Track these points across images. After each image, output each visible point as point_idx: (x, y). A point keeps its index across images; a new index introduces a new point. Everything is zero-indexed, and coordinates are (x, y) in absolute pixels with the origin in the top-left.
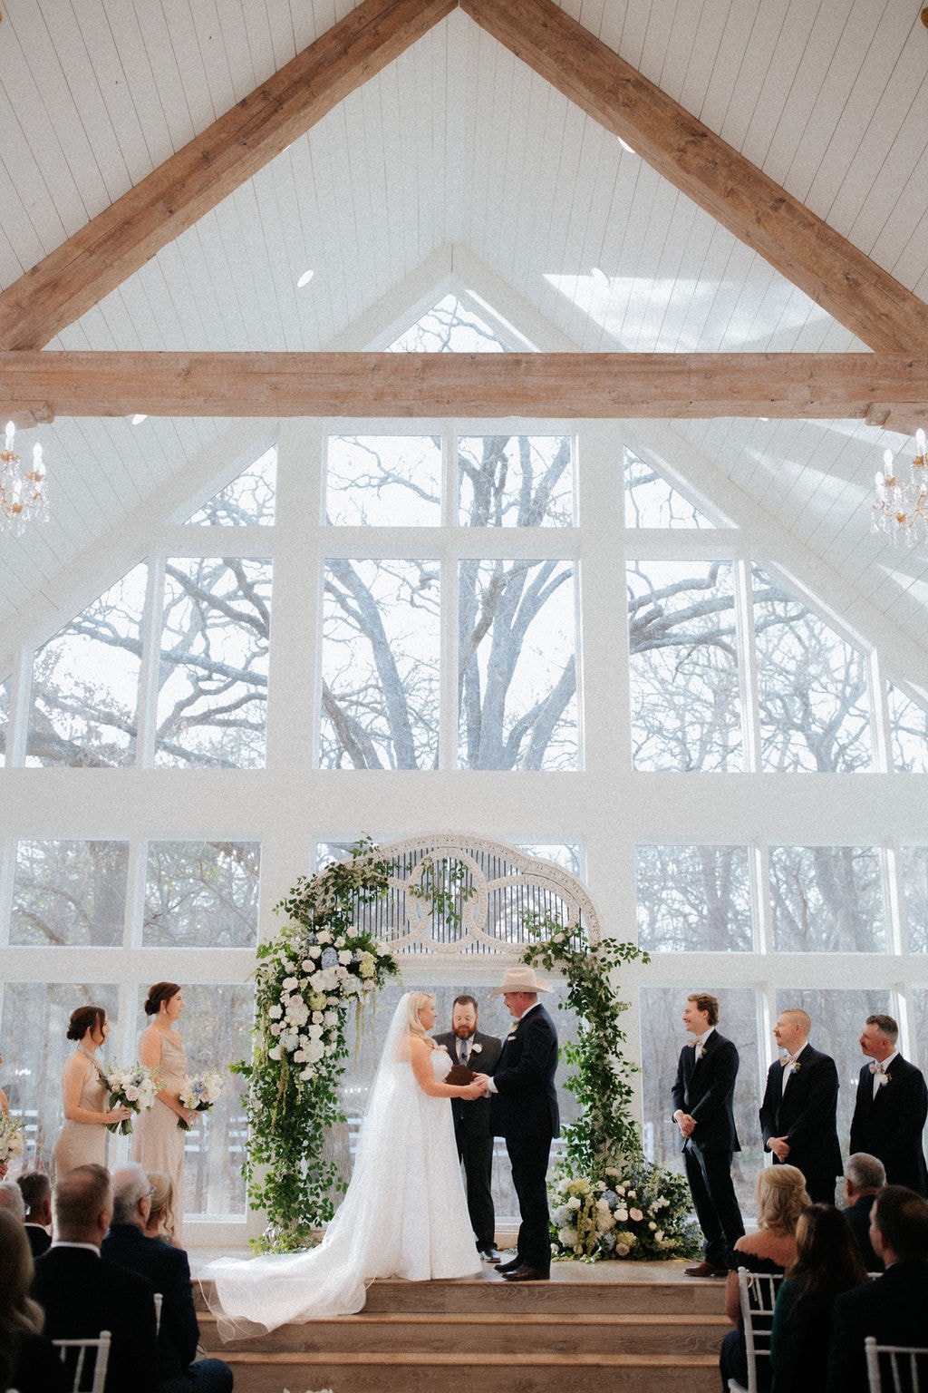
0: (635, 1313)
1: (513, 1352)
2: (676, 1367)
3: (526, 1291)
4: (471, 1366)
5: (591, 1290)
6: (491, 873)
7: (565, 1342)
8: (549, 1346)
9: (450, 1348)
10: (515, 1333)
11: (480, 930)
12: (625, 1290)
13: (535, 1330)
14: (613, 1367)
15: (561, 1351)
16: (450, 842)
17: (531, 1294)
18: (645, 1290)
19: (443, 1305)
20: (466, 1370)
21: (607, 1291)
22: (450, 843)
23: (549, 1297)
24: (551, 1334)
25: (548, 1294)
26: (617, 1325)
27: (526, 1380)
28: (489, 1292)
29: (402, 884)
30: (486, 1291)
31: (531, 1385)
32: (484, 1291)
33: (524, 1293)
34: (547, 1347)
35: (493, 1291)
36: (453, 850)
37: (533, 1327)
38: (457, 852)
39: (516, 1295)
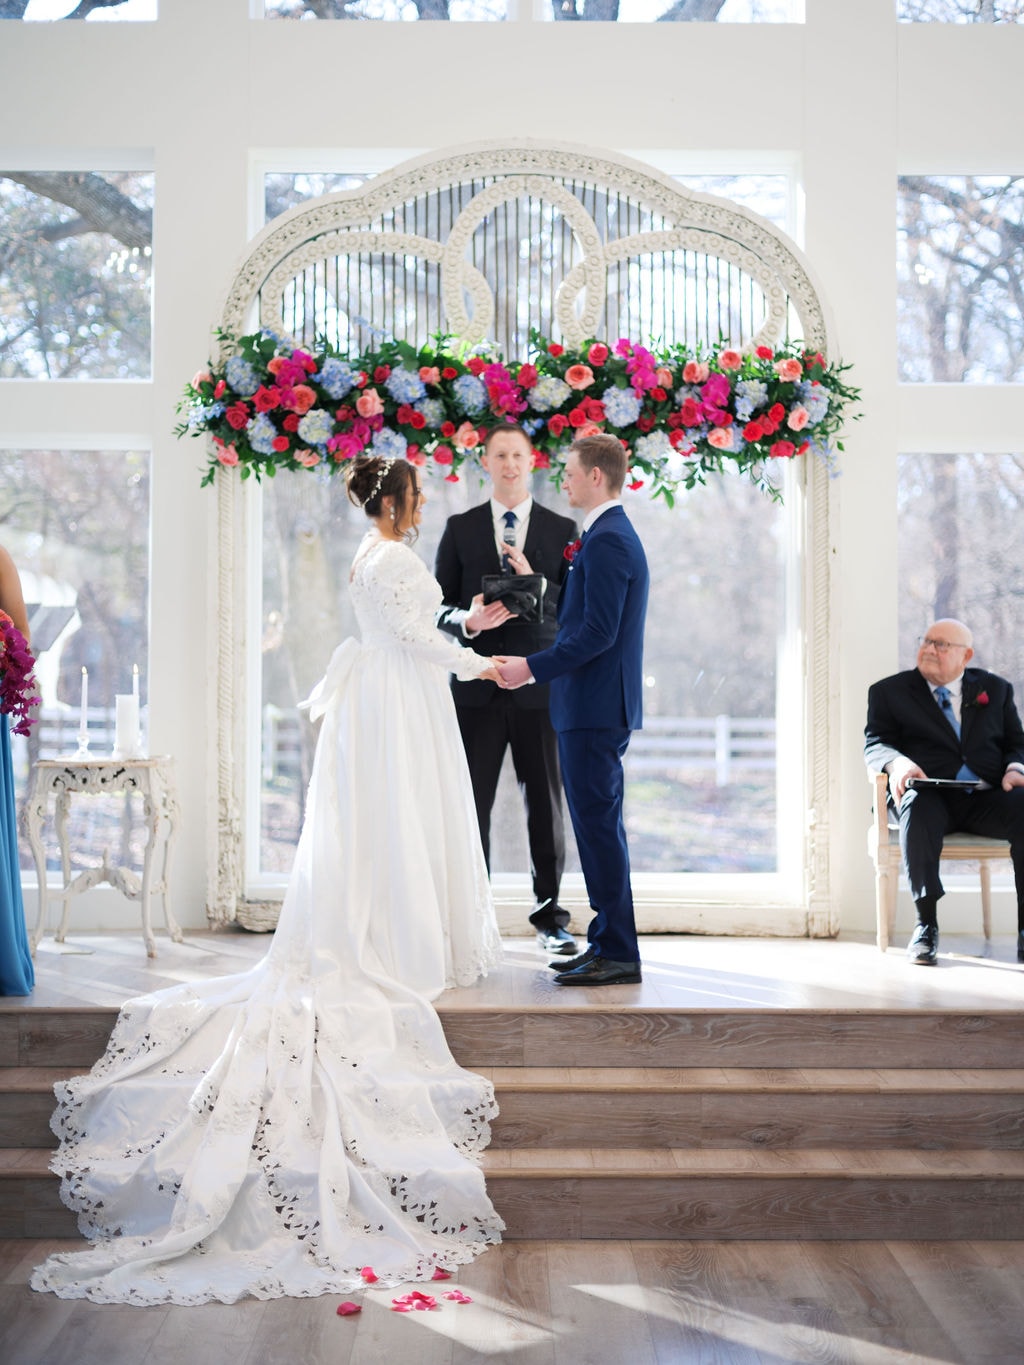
0: (908, 1067)
2: (1000, 1180)
3: (687, 1025)
4: (579, 1179)
5: (819, 1023)
6: (612, 227)
7: (769, 1126)
8: (736, 1133)
9: (535, 1139)
10: (668, 1108)
12: (887, 1024)
13: (708, 1103)
14: (868, 1179)
15: (760, 1143)
16: (529, 163)
18: (931, 1023)
19: (519, 1050)
20: (569, 1187)
21: (849, 1026)
22: (529, 168)
23: (733, 1037)
24: (736, 1110)
25: (730, 1031)
26: (876, 1093)
27: (693, 1206)
28: (612, 1027)
29: (434, 250)
30: (607, 1025)
31: (702, 1215)
32: (602, 1025)
33: (682, 1029)
34: (734, 1136)
35: (620, 1026)
36: (536, 181)
37: (705, 1099)
38: (544, 185)
39: (666, 1033)
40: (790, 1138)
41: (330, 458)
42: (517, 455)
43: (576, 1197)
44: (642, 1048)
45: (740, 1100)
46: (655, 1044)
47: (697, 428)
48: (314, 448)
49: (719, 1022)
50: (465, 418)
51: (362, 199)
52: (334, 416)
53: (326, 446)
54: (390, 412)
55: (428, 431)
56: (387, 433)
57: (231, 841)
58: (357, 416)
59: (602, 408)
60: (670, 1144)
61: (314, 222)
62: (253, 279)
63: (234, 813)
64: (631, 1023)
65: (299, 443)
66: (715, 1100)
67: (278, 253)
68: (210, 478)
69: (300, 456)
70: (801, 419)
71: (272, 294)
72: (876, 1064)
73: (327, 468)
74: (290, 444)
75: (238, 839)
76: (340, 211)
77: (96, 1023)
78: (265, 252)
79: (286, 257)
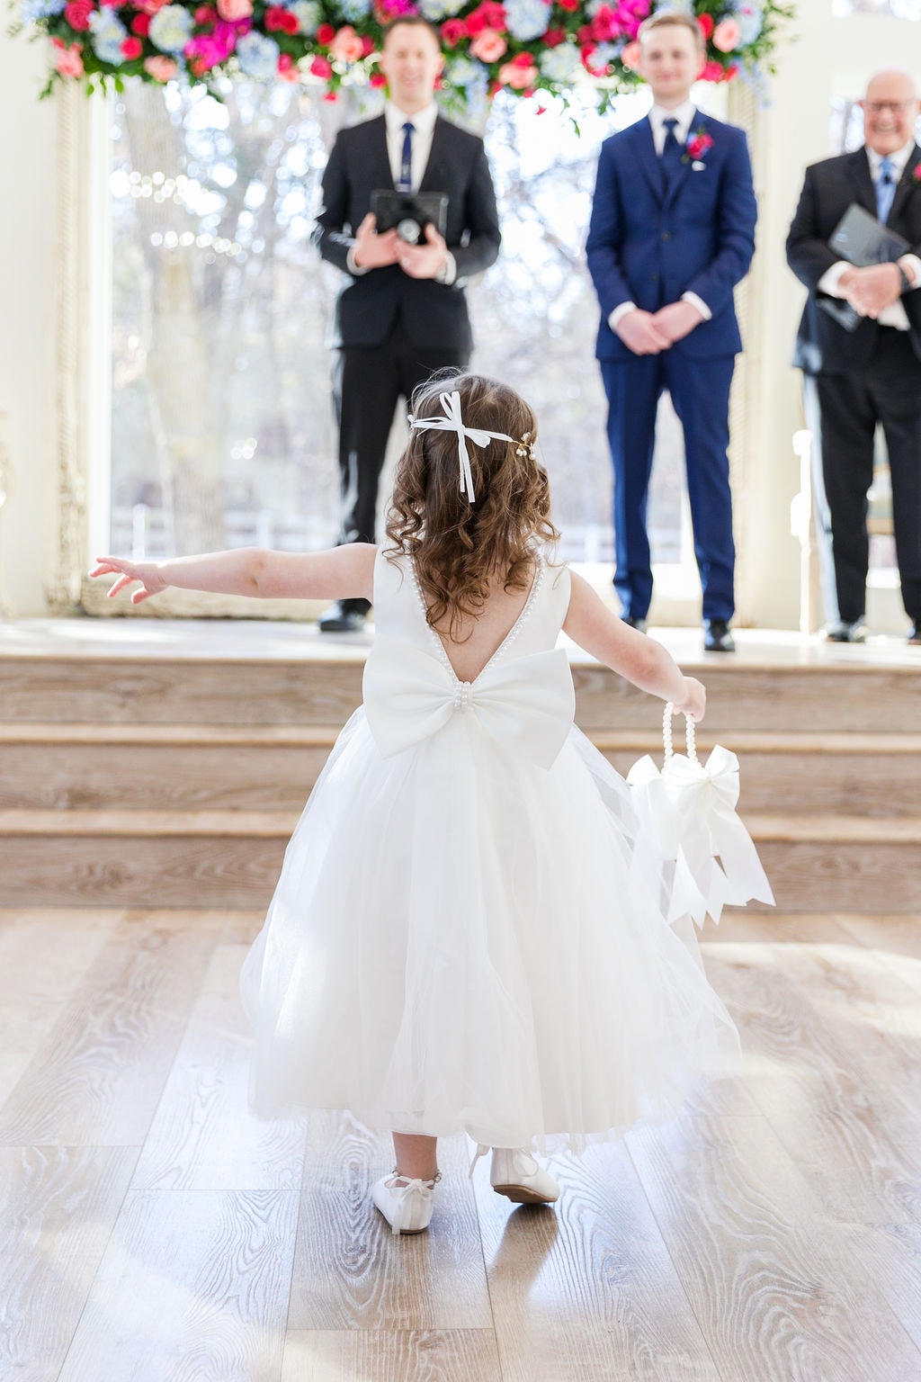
41: (189, 67)
42: (420, 55)
47: (612, 41)
48: (169, 56)
50: (343, 23)
52: (192, 15)
53: (184, 53)
54: (258, 16)
55: (301, 38)
56: (254, 38)
57: (73, 515)
58: (219, 18)
59: (502, 15)
63: (77, 481)
65: (151, 50)
68: (49, 91)
69: (153, 65)
70: (730, 35)
73: (185, 78)
74: (142, 49)
75: (81, 510)
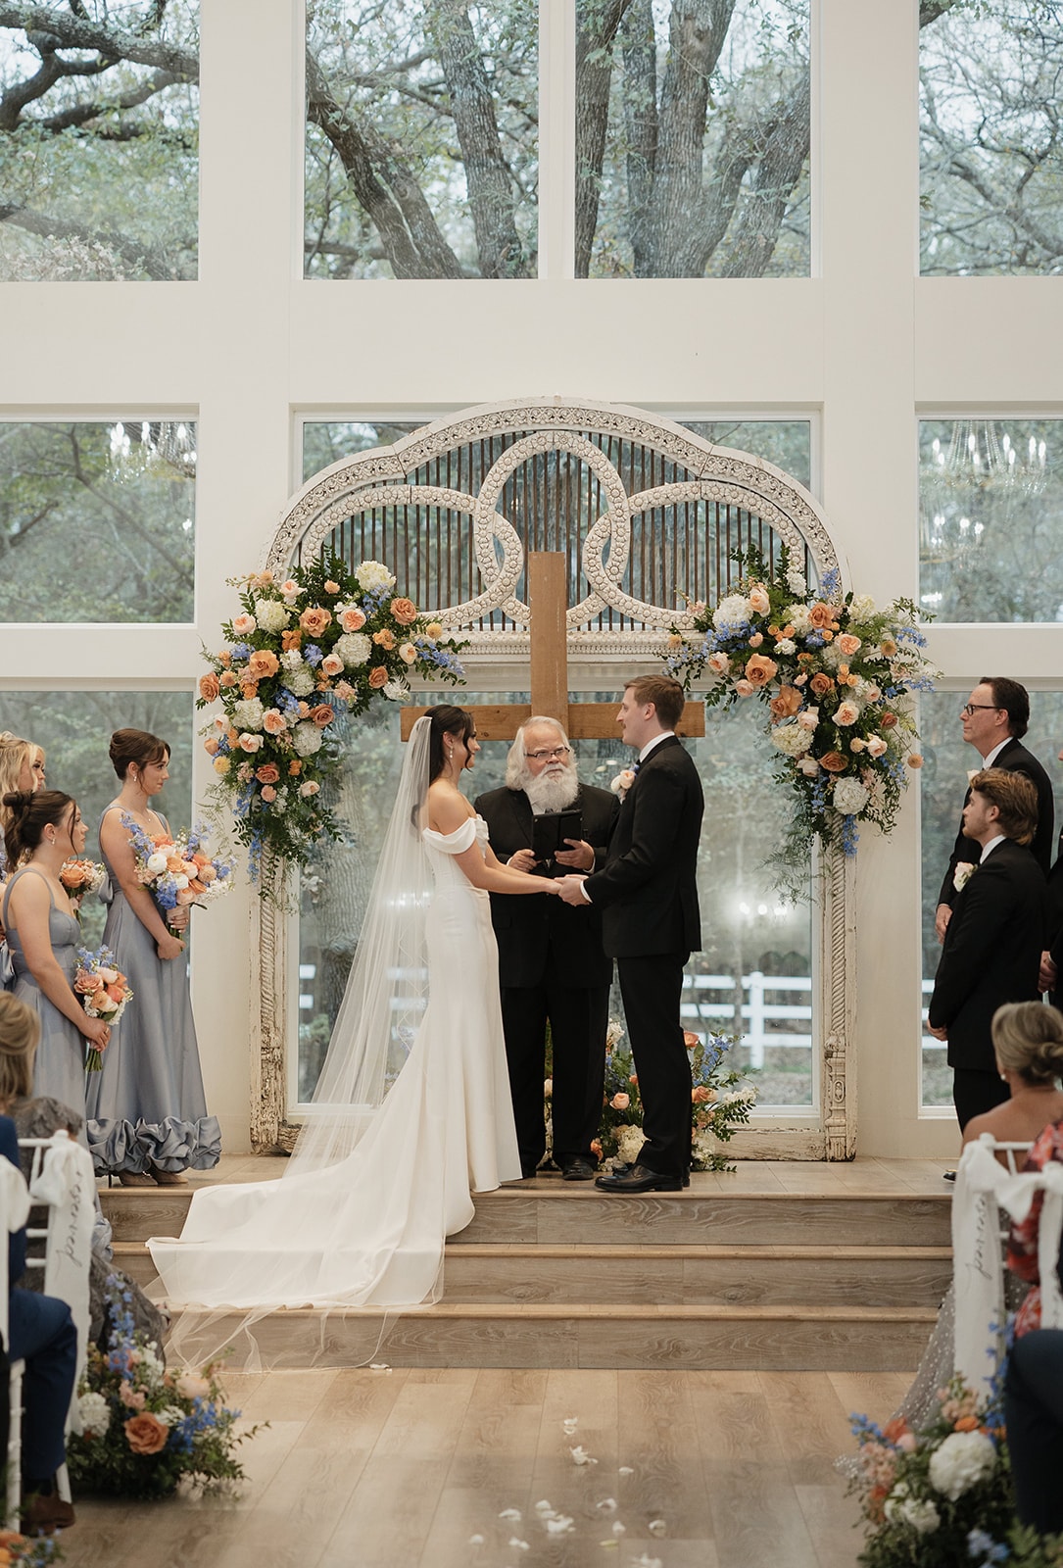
0: (867, 1244)
1: (651, 1302)
3: (677, 1208)
4: (577, 1319)
5: (792, 1207)
6: (637, 480)
7: (740, 1286)
8: (712, 1292)
9: (545, 1295)
10: (656, 1271)
11: (614, 586)
13: (689, 1267)
14: (813, 1320)
15: (733, 1300)
16: (557, 420)
17: (686, 1213)
18: (886, 1206)
19: (534, 1231)
20: (568, 1326)
21: (817, 1209)
22: (557, 424)
23: (717, 1218)
24: (713, 1272)
25: (714, 1214)
26: (830, 1259)
27: (669, 1342)
28: (612, 1210)
29: (465, 502)
30: (609, 1208)
31: (677, 1350)
32: (604, 1208)
33: (673, 1211)
34: (711, 1294)
35: (620, 1209)
36: (563, 436)
37: (686, 1263)
38: (571, 440)
39: (659, 1215)
40: (758, 1297)
43: (574, 1334)
44: (638, 1228)
45: (716, 1264)
46: (650, 1224)
49: (703, 1205)
51: (397, 455)
60: (657, 1301)
61: (351, 477)
62: (293, 532)
64: (629, 1206)
66: (695, 1264)
67: (318, 506)
71: (312, 546)
72: (840, 1242)
76: (376, 467)
77: (174, 1204)
78: (306, 506)
79: (325, 510)
